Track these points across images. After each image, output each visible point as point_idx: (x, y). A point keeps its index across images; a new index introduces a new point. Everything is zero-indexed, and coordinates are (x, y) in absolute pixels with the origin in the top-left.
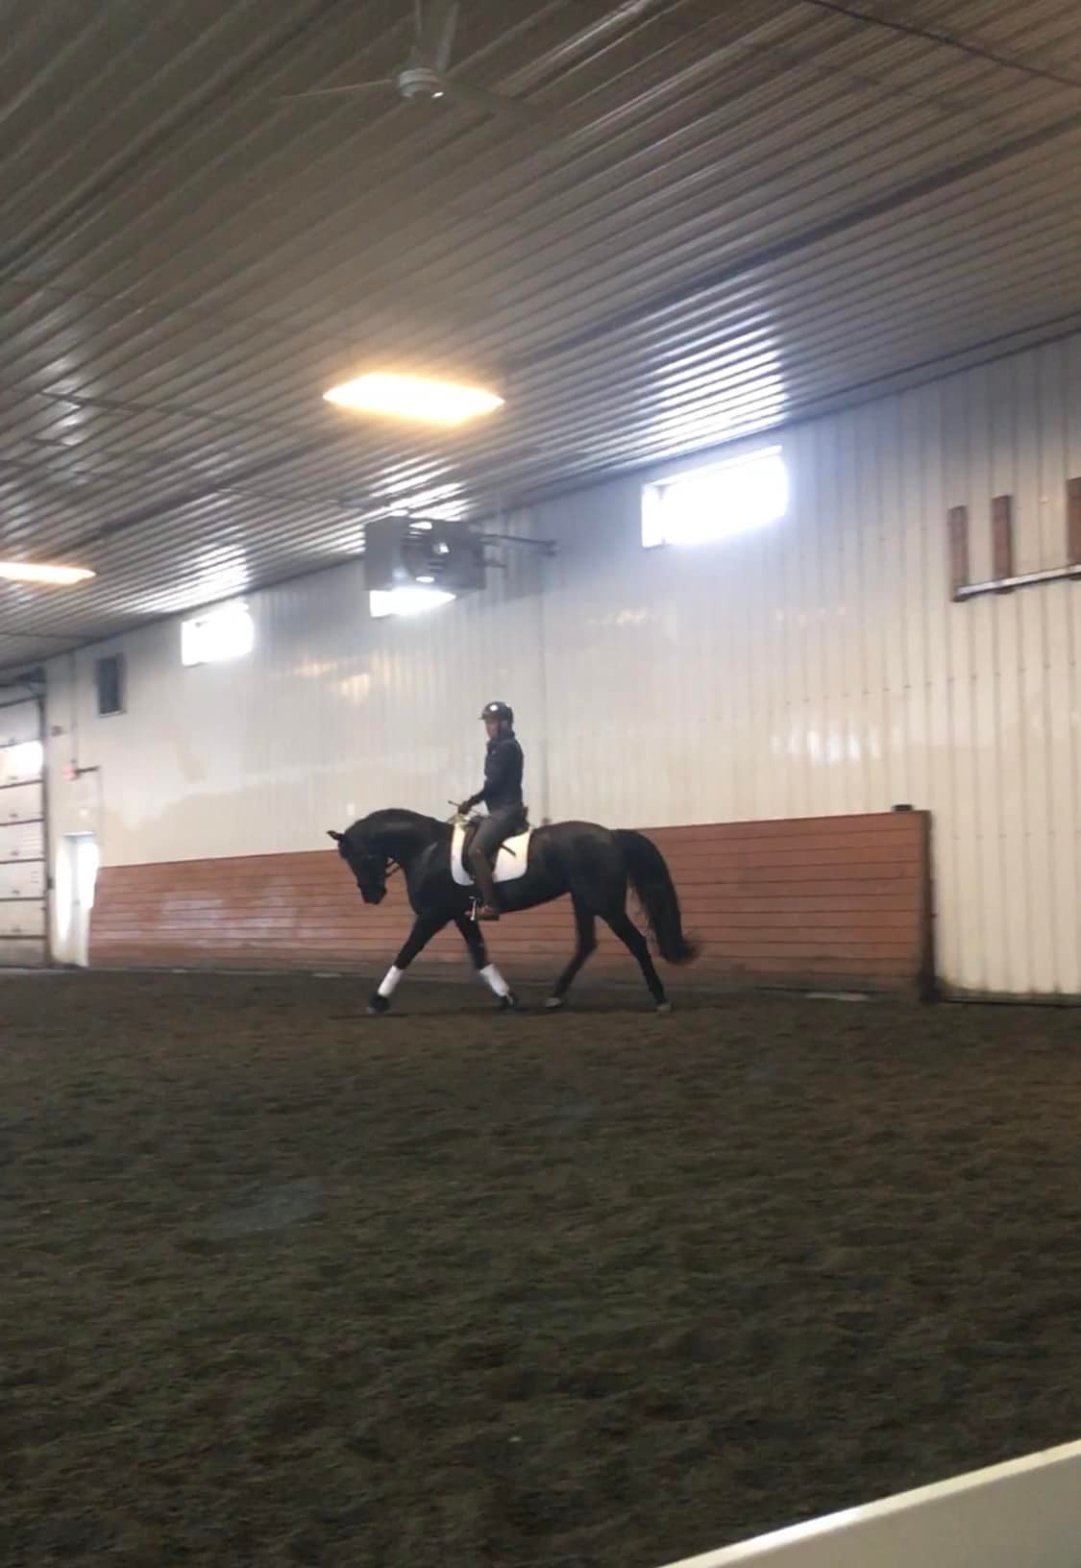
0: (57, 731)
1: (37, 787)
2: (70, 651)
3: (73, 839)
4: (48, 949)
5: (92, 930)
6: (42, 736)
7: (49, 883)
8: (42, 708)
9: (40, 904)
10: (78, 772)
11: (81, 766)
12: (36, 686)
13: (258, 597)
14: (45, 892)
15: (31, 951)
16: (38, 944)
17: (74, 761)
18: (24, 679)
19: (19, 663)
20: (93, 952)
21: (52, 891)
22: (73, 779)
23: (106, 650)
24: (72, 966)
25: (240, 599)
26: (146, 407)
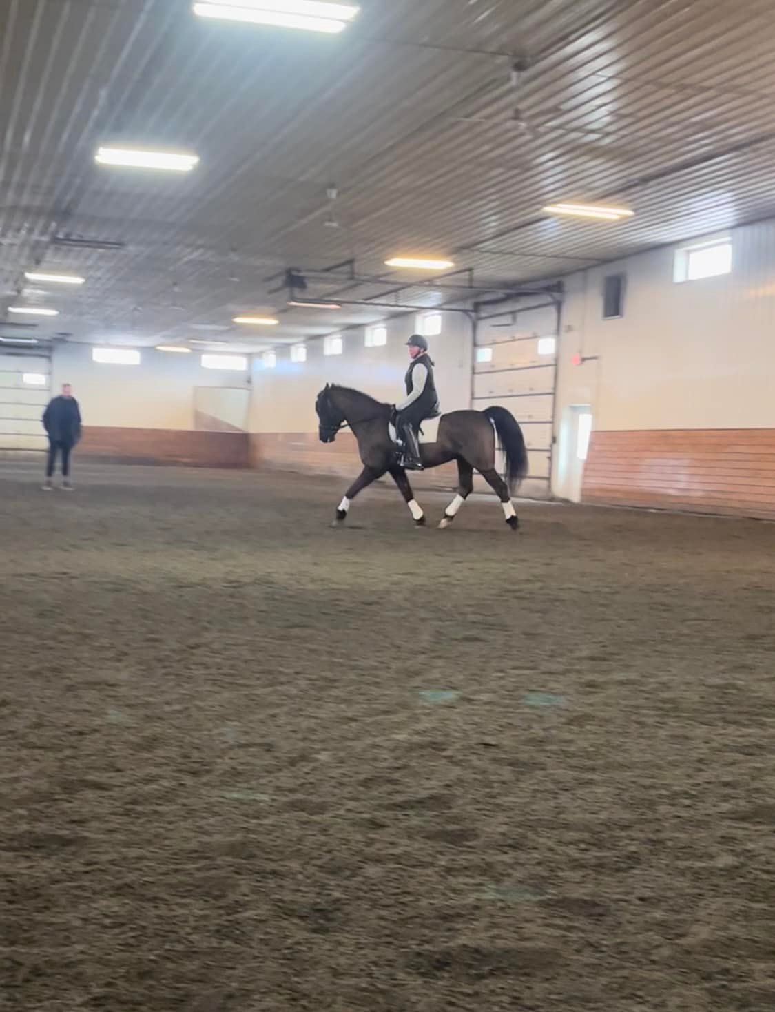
0: (569, 328)
1: (551, 369)
2: (584, 270)
3: (574, 409)
4: (549, 487)
5: (585, 476)
6: (558, 332)
7: (554, 440)
8: (559, 311)
9: (547, 454)
10: (584, 360)
11: (585, 356)
12: (556, 295)
13: (741, 231)
14: (551, 446)
15: (537, 489)
16: (544, 483)
17: (580, 352)
18: (548, 289)
19: (546, 277)
20: (584, 492)
21: (555, 446)
22: (580, 364)
23: (612, 270)
24: (566, 501)
25: (728, 232)
26: (709, 89)
